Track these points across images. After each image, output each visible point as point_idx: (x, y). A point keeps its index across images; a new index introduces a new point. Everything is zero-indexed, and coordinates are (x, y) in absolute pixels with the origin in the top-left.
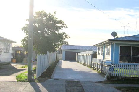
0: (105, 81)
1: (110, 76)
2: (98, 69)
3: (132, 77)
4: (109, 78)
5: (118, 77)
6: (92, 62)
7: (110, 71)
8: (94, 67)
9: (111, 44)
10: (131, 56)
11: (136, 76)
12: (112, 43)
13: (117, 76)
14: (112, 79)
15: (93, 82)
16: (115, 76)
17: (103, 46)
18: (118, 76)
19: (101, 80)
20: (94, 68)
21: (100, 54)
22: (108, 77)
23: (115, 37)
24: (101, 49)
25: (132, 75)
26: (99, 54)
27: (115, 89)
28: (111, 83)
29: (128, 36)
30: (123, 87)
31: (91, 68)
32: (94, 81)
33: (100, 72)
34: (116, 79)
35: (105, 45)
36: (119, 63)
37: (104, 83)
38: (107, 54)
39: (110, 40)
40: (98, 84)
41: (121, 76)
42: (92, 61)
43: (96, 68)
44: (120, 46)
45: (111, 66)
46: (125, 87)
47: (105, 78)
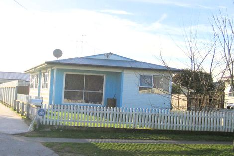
0: (30, 132)
1: (38, 125)
2: (23, 112)
3: (76, 125)
4: (37, 127)
5: (53, 125)
6: (17, 101)
7: (38, 115)
8: (18, 108)
9: (50, 69)
10: (84, 91)
11: (82, 125)
12: (51, 67)
13: (51, 124)
14: (42, 130)
15: (9, 134)
16: (48, 123)
17: (39, 73)
18: (53, 123)
19: (24, 131)
20: (18, 110)
21: (34, 87)
22: (35, 126)
23: (59, 59)
24: (35, 77)
25: (76, 123)
26: (32, 87)
27: (42, 145)
28: (40, 136)
29: (79, 57)
30: (57, 143)
31: (15, 110)
32: (11, 133)
33: (26, 117)
34: (49, 129)
35: (42, 71)
36: (63, 102)
37: (28, 136)
38: (44, 87)
39: (48, 63)
40: (15, 138)
41: (58, 124)
42: (16, 99)
43: (21, 110)
44: (66, 74)
45: (40, 107)
46: (61, 143)
47: (30, 128)
